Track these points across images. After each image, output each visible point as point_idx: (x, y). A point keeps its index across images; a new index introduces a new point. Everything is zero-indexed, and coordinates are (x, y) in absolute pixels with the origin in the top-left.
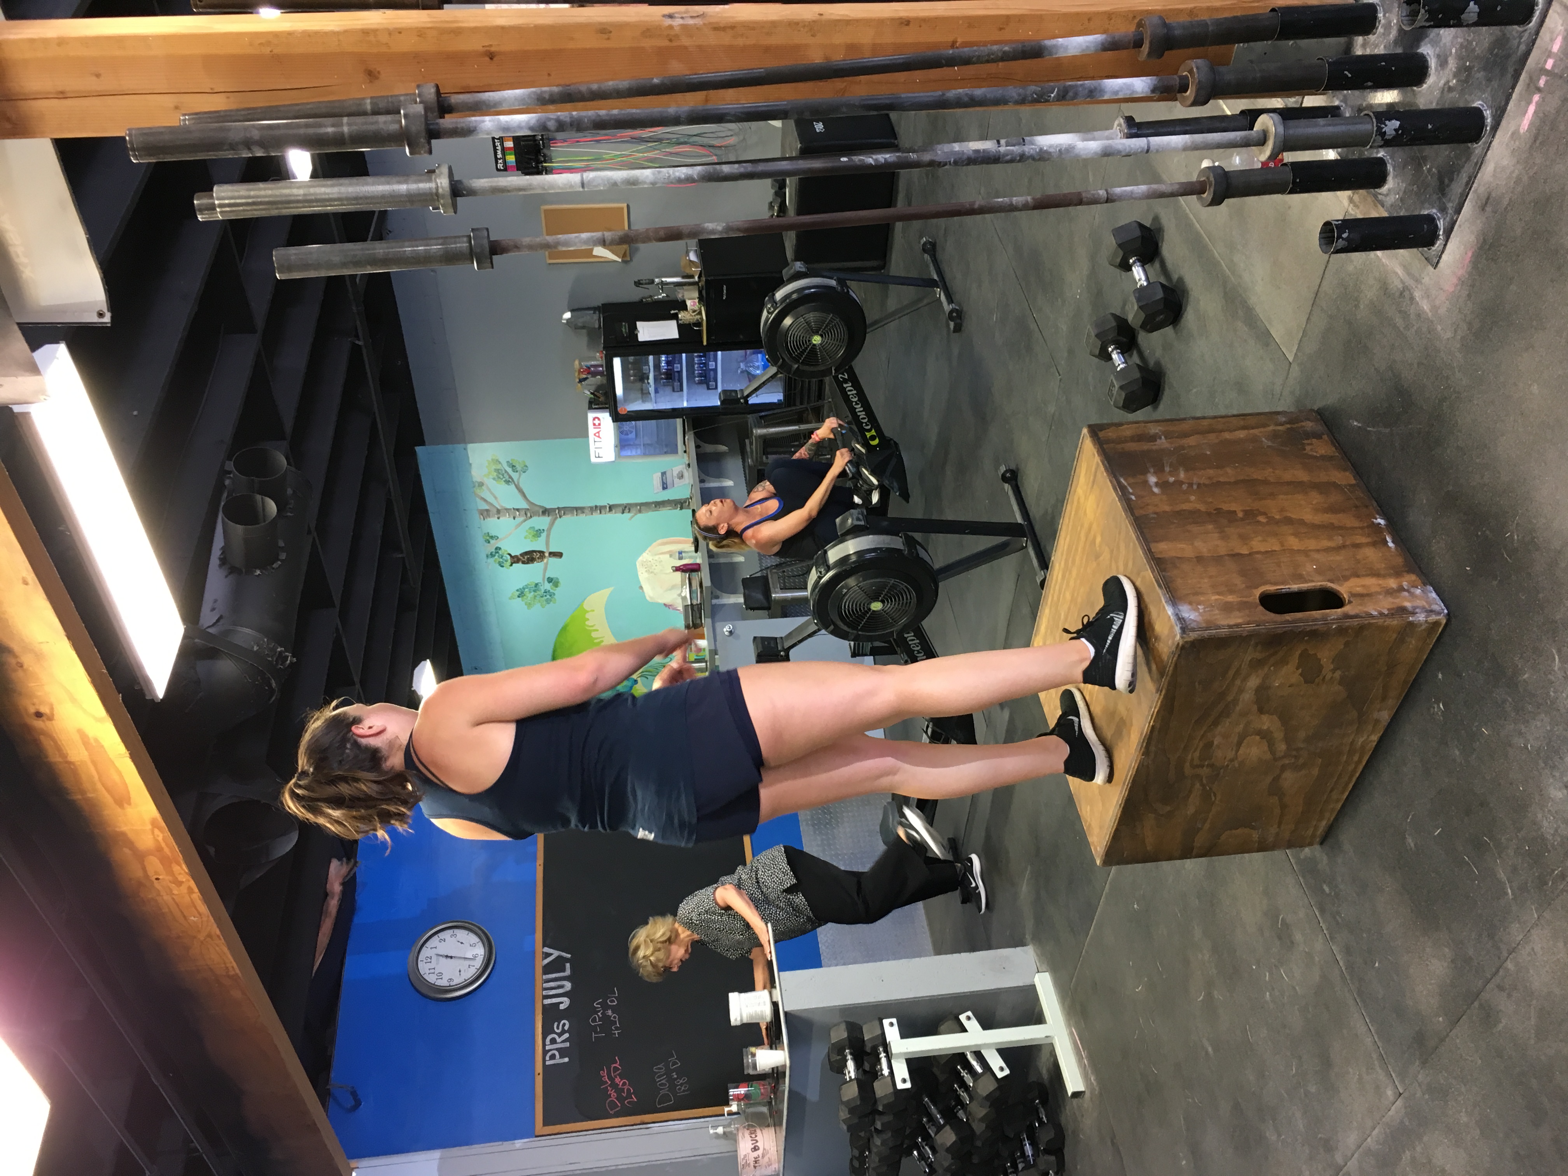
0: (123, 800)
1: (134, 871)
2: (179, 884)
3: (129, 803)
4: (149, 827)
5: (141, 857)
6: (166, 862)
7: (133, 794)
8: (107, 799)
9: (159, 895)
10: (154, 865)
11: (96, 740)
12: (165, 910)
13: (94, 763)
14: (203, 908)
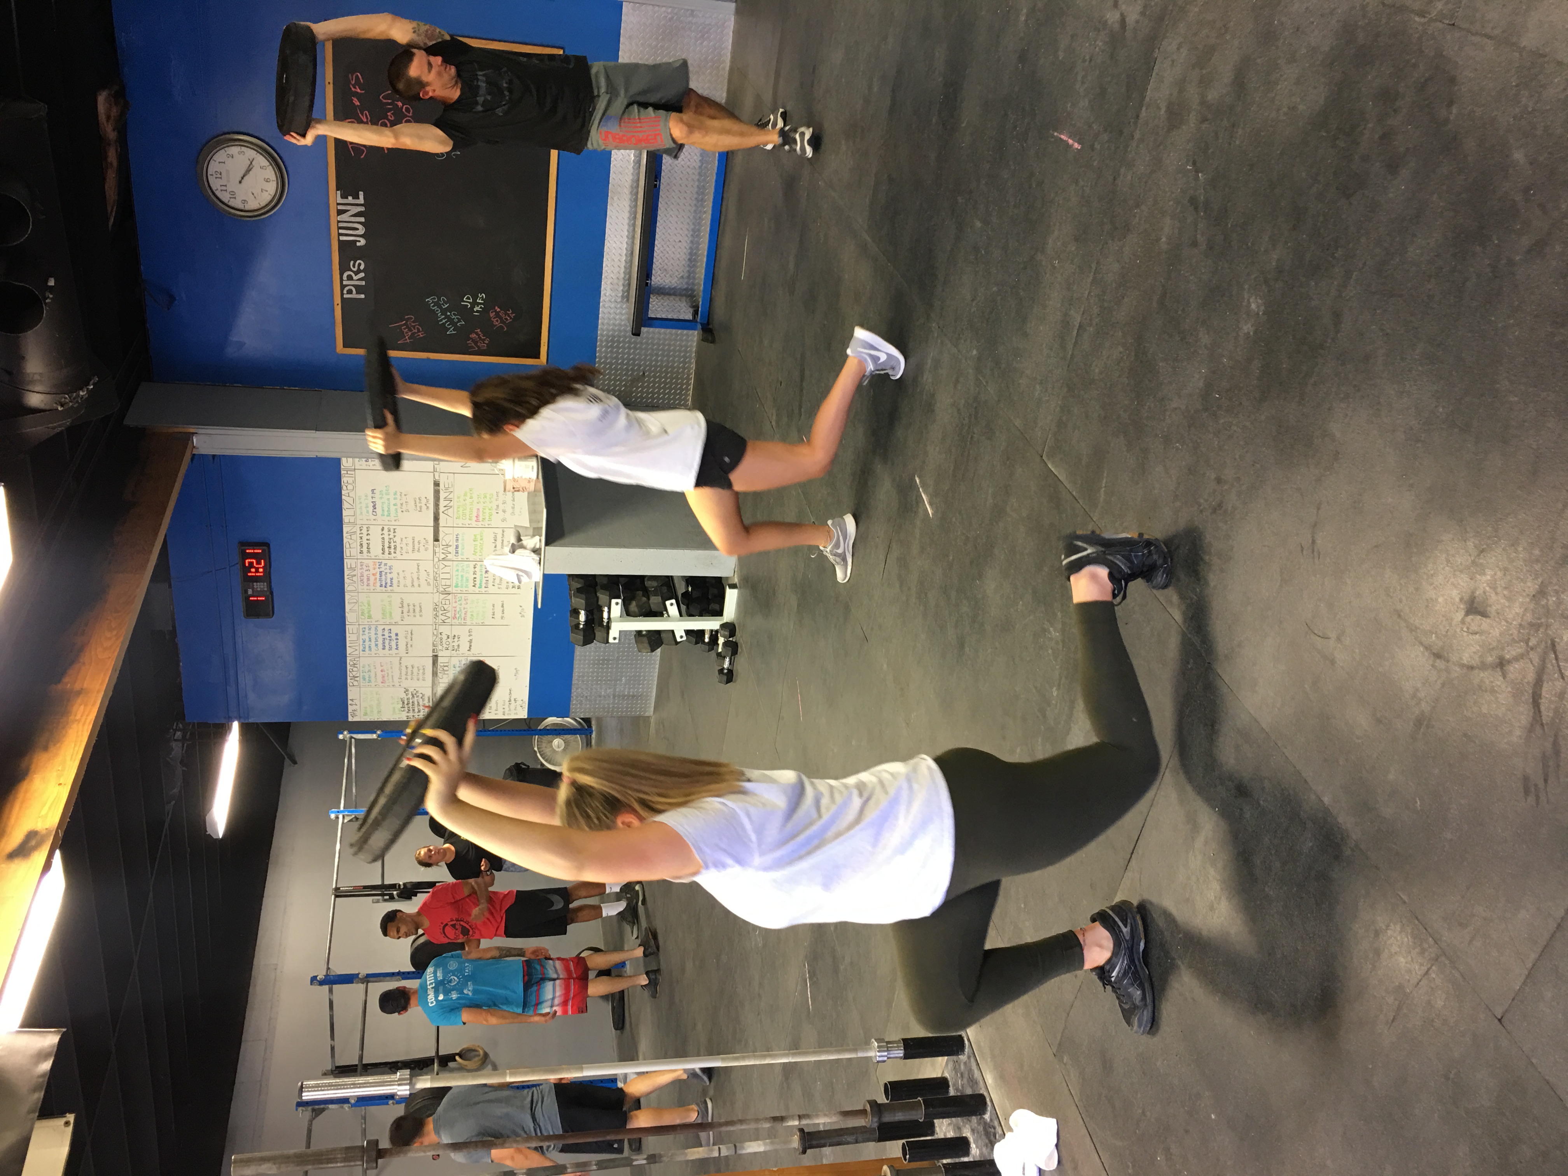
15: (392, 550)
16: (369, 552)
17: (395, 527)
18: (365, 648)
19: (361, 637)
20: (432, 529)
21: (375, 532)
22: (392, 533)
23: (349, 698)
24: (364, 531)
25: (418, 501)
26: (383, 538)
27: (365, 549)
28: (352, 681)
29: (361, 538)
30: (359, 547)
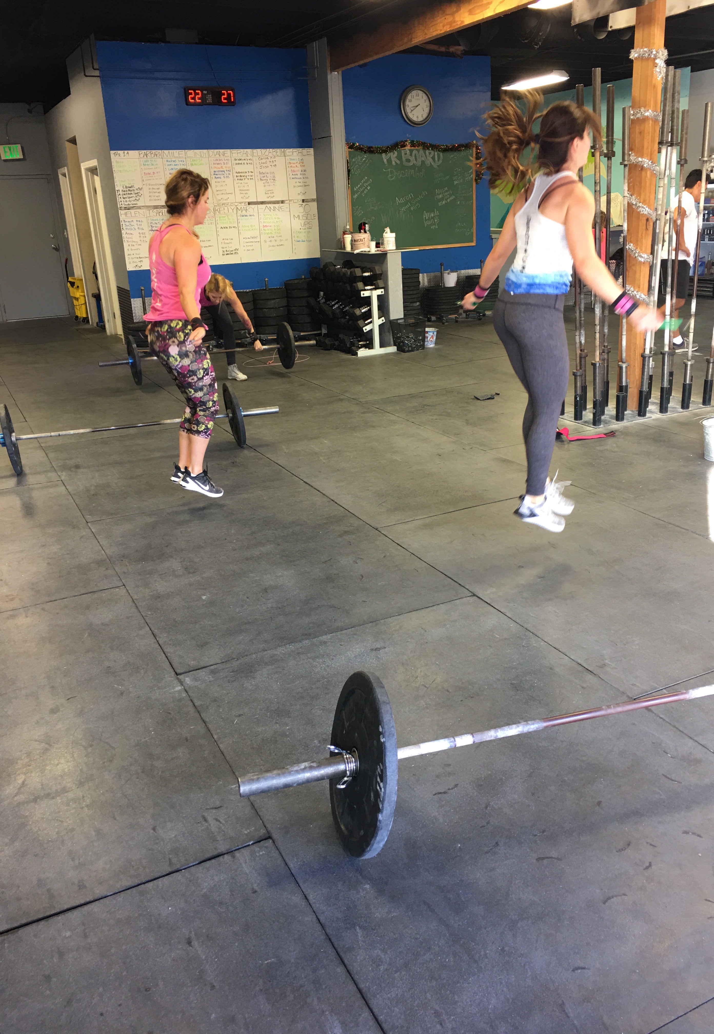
0: (471, 12)
1: (449, 10)
2: (443, 26)
3: (469, 14)
4: (462, 20)
5: (453, 14)
6: (451, 23)
7: (471, 16)
8: (471, 6)
9: (440, 18)
10: (449, 18)
11: (489, 8)
12: (435, 19)
13: (482, 5)
14: (435, 34)
15: (239, 178)
16: (236, 164)
17: (254, 179)
18: (169, 162)
19: (177, 160)
20: (256, 201)
21: (249, 168)
22: (250, 177)
23: (129, 151)
24: (249, 162)
25: (271, 192)
26: (246, 172)
27: (238, 162)
28: (143, 153)
29: (245, 160)
30: (239, 158)
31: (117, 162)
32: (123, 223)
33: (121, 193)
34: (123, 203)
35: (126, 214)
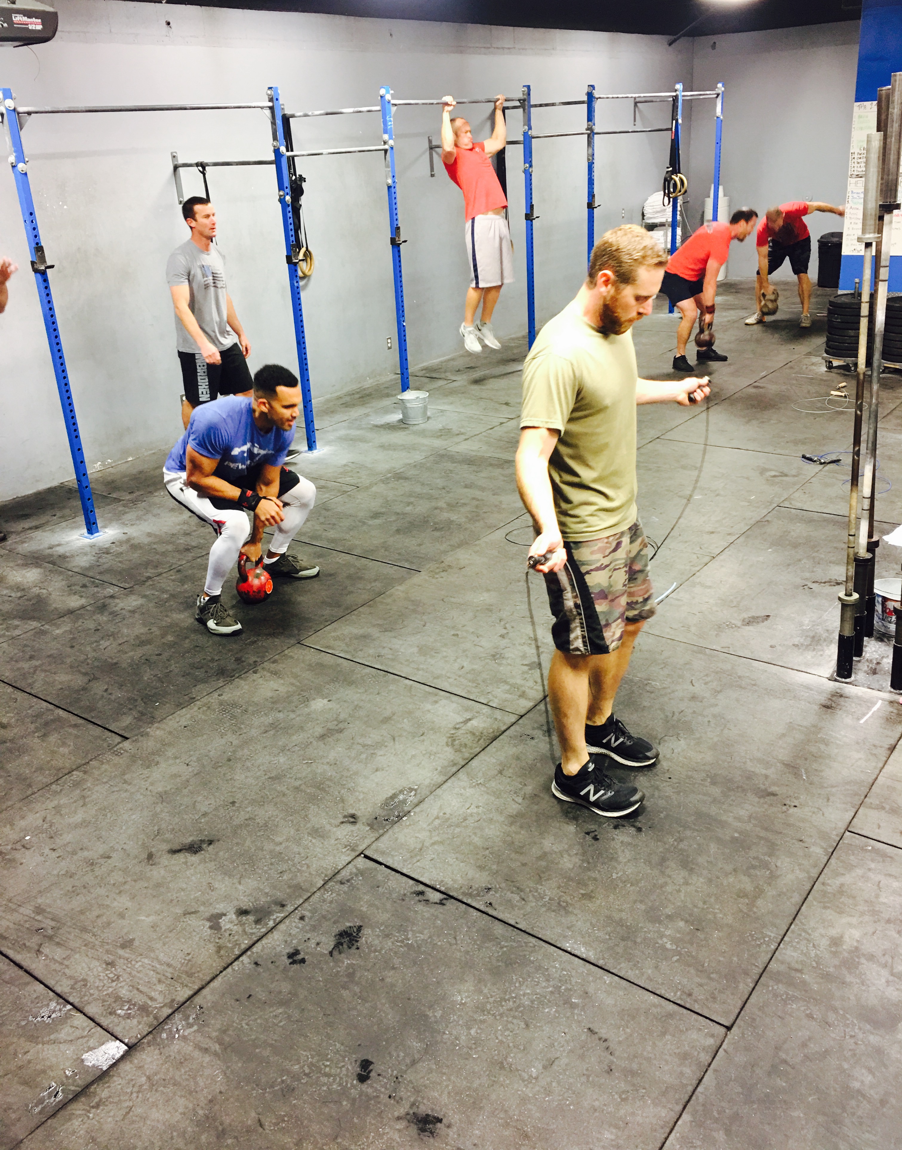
31: (860, 117)
32: (850, 195)
33: (856, 156)
34: (855, 169)
35: (856, 183)
